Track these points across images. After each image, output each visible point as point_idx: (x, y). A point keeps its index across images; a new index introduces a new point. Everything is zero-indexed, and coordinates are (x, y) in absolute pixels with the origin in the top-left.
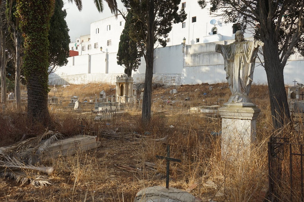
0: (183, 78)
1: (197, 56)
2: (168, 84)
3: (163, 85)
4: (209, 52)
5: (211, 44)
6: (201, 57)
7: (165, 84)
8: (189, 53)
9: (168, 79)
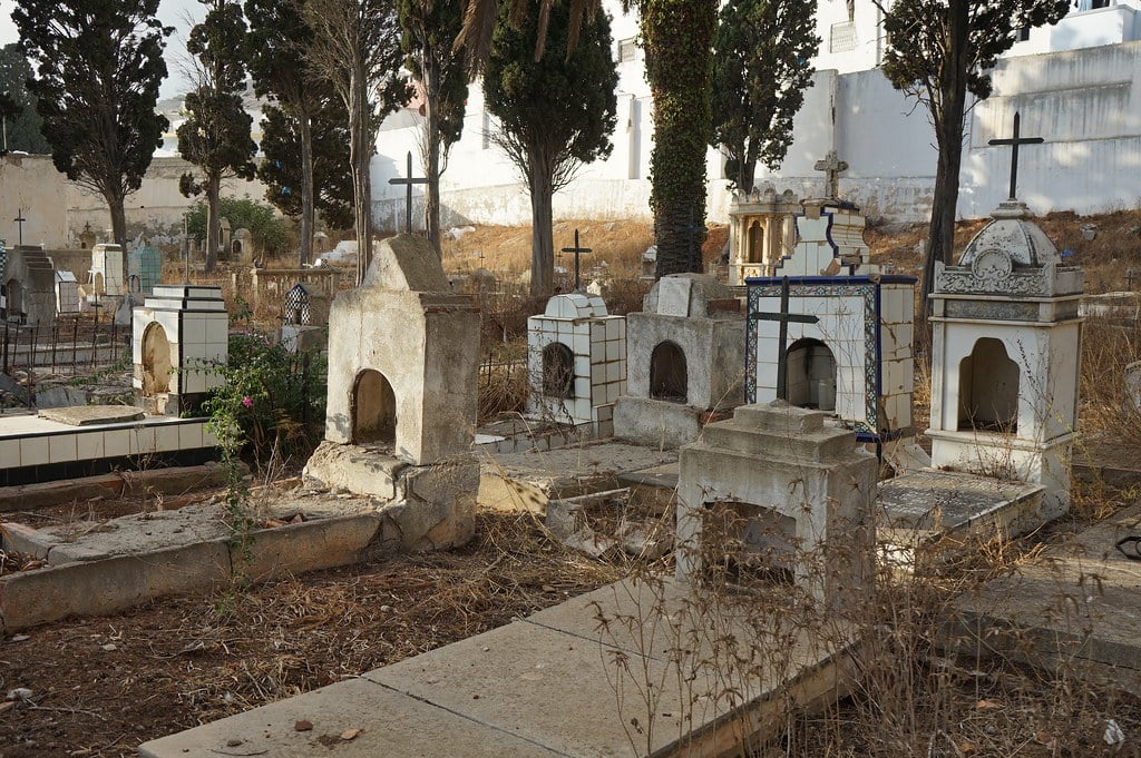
0: (970, 191)
1: (1032, 102)
2: (902, 219)
3: (882, 222)
4: (1081, 87)
5: (1092, 55)
6: (1047, 106)
7: (889, 217)
8: (998, 91)
9: (902, 199)
